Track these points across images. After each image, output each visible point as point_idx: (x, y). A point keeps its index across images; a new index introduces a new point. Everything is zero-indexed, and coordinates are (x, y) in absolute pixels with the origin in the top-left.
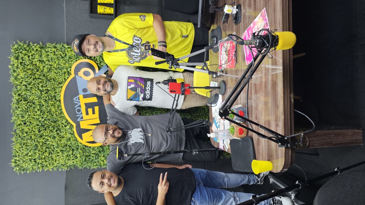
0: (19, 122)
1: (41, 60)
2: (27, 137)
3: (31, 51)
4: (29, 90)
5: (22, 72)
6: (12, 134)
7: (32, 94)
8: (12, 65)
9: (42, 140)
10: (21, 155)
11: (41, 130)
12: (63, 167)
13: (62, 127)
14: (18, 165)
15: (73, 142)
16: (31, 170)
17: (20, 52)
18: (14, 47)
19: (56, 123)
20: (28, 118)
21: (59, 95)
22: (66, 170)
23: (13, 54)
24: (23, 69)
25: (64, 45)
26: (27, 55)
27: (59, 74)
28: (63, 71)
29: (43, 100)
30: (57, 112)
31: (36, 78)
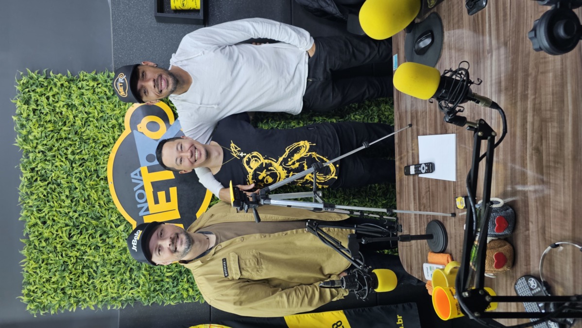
0: (33, 221)
1: (70, 103)
2: (48, 248)
3: (51, 88)
4: (49, 161)
5: (36, 128)
6: (22, 243)
7: (55, 168)
8: (18, 115)
9: (74, 253)
10: (39, 281)
11: (74, 235)
12: (114, 303)
13: (111, 227)
14: (33, 301)
16: (57, 308)
17: (33, 91)
18: (21, 82)
19: (101, 221)
20: (48, 213)
21: (105, 169)
22: (119, 308)
23: (19, 95)
24: (37, 121)
25: (111, 74)
26: (45, 94)
27: (104, 130)
28: (110, 123)
29: (75, 178)
30: (102, 199)
31: (62, 138)
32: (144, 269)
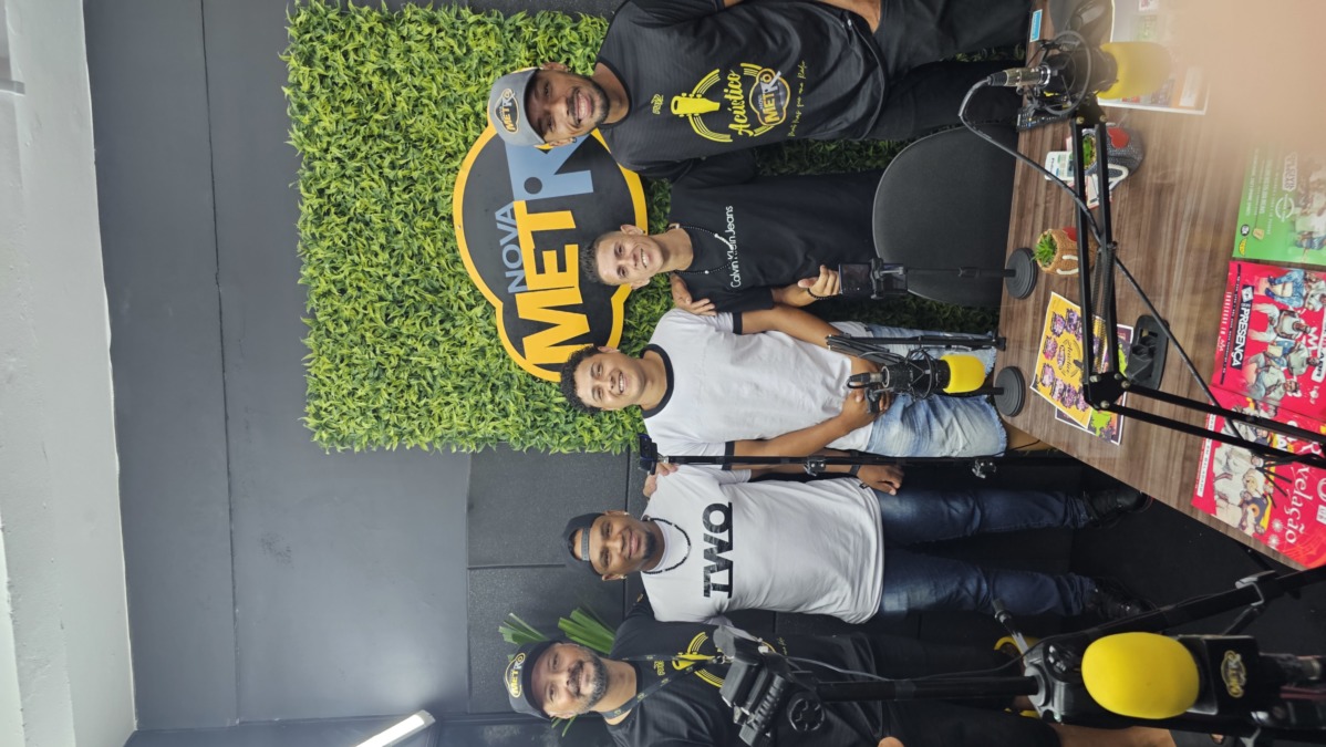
0: (323, 287)
1: (386, 68)
2: (352, 337)
3: (352, 35)
4: (350, 178)
5: (328, 112)
6: (304, 324)
7: (360, 191)
8: (291, 85)
9: (395, 350)
10: (336, 393)
11: (395, 317)
12: (463, 442)
13: (460, 308)
14: (326, 426)
15: (495, 363)
16: (366, 442)
17: (318, 38)
18: (298, 20)
19: (441, 295)
20: (350, 274)
21: (449, 199)
22: (471, 450)
23: (293, 45)
24: (328, 100)
25: (462, 11)
26: (340, 48)
27: (448, 124)
28: (461, 110)
29: (396, 212)
30: (443, 255)
31: (371, 136)
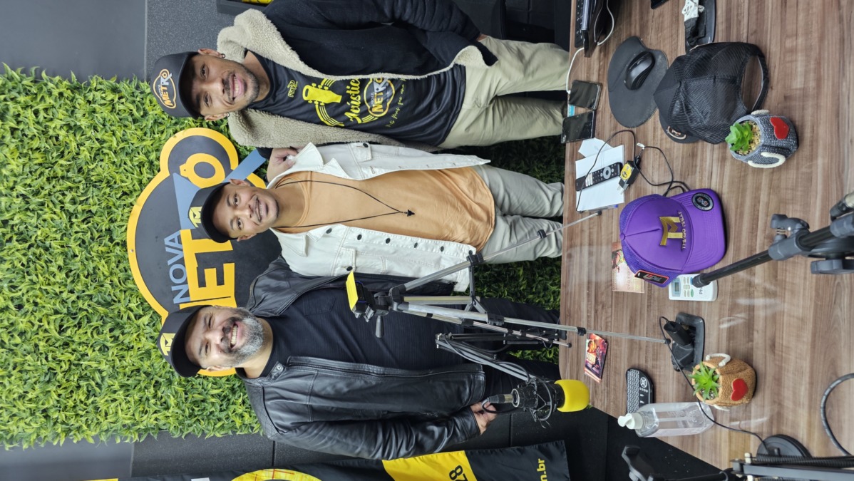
1: (72, 124)
2: (25, 346)
3: (43, 98)
4: (33, 211)
5: (15, 157)
7: (42, 222)
9: (67, 356)
10: (7, 397)
11: (68, 328)
12: (126, 434)
13: (129, 318)
15: (158, 363)
16: (34, 440)
17: (12, 99)
19: (112, 307)
20: (28, 292)
21: (125, 227)
22: (134, 441)
24: (17, 147)
25: (141, 84)
26: (32, 107)
27: (125, 169)
28: (137, 159)
29: (74, 239)
30: (116, 275)
31: (57, 177)
32: (176, 383)
